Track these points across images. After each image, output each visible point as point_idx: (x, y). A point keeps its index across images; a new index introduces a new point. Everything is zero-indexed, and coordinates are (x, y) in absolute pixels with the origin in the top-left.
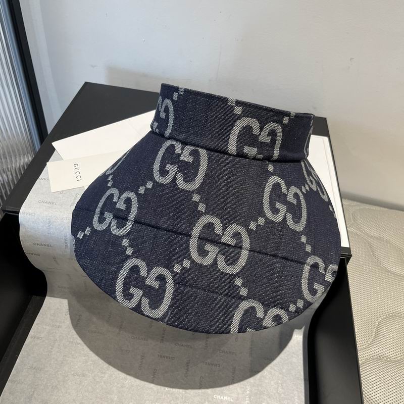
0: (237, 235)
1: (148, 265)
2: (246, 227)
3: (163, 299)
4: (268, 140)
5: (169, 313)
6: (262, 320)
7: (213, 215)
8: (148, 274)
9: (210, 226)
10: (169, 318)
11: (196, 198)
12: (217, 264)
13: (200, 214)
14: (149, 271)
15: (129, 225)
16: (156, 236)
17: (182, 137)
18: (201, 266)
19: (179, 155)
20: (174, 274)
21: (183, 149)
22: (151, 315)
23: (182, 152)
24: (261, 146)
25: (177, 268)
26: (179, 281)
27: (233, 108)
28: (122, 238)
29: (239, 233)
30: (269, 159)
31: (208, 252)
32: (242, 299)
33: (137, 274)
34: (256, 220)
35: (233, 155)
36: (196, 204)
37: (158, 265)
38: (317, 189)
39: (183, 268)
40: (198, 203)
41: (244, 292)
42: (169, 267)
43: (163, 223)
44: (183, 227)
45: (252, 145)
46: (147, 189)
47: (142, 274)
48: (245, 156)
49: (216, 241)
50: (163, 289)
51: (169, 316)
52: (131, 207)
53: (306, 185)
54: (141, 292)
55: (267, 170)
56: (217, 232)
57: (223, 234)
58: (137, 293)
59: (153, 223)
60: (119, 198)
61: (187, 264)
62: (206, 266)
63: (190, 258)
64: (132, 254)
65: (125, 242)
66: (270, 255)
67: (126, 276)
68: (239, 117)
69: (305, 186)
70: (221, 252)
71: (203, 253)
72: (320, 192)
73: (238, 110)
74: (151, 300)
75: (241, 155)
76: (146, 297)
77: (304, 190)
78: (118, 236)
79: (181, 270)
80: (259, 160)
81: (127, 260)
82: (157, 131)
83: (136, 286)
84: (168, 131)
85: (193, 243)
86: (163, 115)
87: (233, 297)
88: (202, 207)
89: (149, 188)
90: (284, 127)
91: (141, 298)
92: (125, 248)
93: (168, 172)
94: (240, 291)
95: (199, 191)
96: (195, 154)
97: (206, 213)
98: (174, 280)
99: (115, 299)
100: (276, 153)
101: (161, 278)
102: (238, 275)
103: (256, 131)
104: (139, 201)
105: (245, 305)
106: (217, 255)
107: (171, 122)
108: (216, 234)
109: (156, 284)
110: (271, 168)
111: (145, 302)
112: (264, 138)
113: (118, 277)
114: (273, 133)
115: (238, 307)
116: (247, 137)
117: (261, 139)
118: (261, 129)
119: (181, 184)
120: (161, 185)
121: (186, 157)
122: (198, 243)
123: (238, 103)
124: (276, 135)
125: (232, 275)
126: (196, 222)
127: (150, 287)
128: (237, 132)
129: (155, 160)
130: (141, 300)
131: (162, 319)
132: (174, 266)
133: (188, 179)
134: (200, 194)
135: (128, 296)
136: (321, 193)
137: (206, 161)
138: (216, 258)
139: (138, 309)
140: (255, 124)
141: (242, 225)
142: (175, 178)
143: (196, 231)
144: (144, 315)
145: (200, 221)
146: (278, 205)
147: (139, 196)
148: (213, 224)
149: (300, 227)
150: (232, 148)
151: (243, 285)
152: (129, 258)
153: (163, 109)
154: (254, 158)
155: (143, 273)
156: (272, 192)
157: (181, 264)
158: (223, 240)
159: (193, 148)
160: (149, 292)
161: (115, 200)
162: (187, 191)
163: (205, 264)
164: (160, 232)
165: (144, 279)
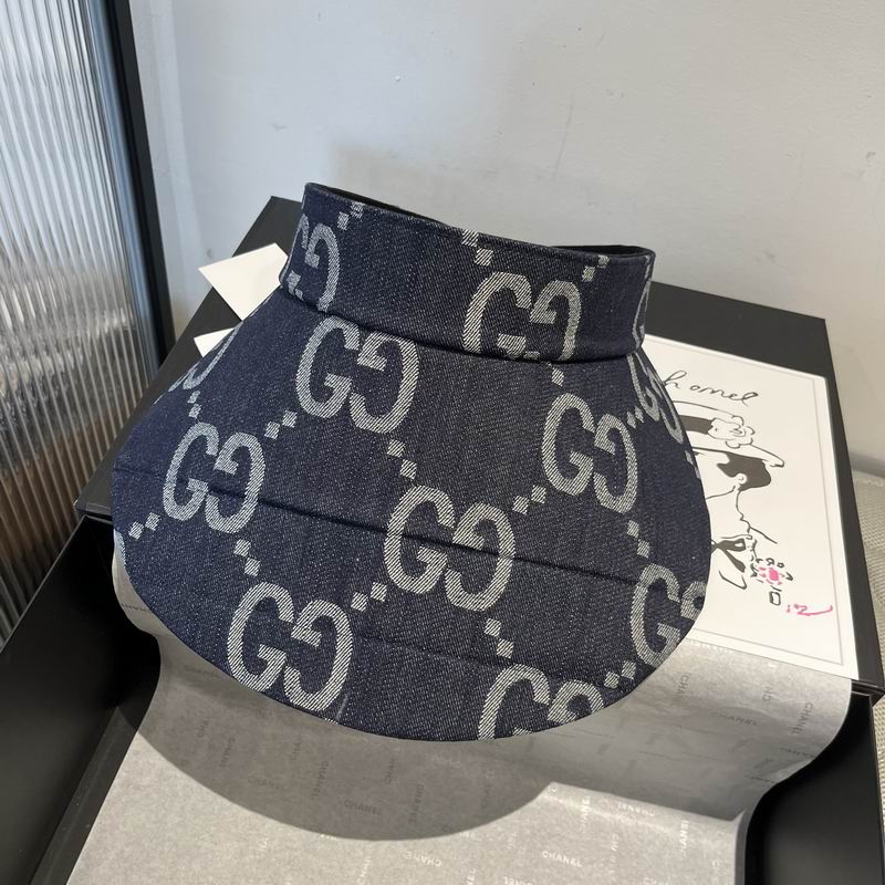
0: (486, 527)
1: (295, 598)
2: (507, 509)
4: (551, 318)
5: (345, 700)
6: (546, 708)
7: (434, 484)
8: (296, 616)
9: (427, 509)
10: (345, 711)
11: (395, 449)
12: (444, 591)
13: (407, 484)
14: (297, 610)
15: (248, 509)
16: (309, 532)
17: (360, 314)
18: (410, 595)
19: (355, 354)
20: (353, 616)
21: (362, 341)
22: (305, 705)
23: (360, 347)
24: (534, 332)
25: (359, 603)
26: (365, 629)
27: (472, 252)
28: (234, 537)
29: (492, 523)
30: (554, 358)
31: (425, 564)
32: (502, 663)
33: (273, 617)
34: (527, 493)
35: (475, 354)
36: (396, 463)
37: (316, 597)
38: (661, 417)
39: (371, 602)
40: (400, 461)
41: (505, 649)
42: (341, 600)
43: (325, 504)
44: (368, 513)
45: (514, 330)
46: (283, 429)
47: (282, 617)
48: (500, 355)
49: (442, 542)
50: (329, 648)
51: (344, 705)
52: (249, 468)
53: (637, 409)
54: (282, 657)
55: (550, 383)
56: (444, 523)
57: (456, 525)
58: (274, 658)
59: (303, 505)
60: (220, 447)
61: (379, 592)
62: (421, 596)
63: (385, 579)
64: (259, 573)
65: (242, 548)
66: (561, 567)
67: (248, 623)
68: (486, 272)
69: (633, 413)
70: (453, 565)
71: (413, 567)
72: (666, 422)
73: (484, 257)
74: (304, 674)
75: (490, 352)
76: (293, 666)
77: (632, 422)
78: (224, 534)
79: (368, 607)
80: (531, 361)
81: (247, 588)
82: (299, 294)
83: (271, 644)
84: (327, 299)
85: (392, 547)
86: (313, 260)
87: (482, 661)
88: (408, 470)
89: (288, 427)
90: (584, 288)
91: (284, 668)
92: (241, 561)
93: (330, 392)
94: (496, 647)
95: (402, 433)
96: (389, 351)
97: (417, 482)
98: (352, 627)
99: (228, 671)
100: (569, 345)
101: (325, 625)
102: (490, 613)
103: (523, 301)
104: (266, 456)
105: (507, 678)
106: (444, 571)
107: (333, 278)
108: (441, 527)
109: (314, 639)
110: (558, 377)
111: (293, 677)
112: (542, 314)
113: (230, 625)
114: (560, 304)
115: (492, 682)
116: (504, 313)
117: (534, 316)
118: (535, 296)
119: (361, 418)
120: (317, 421)
121: (370, 358)
122: (401, 547)
123: (485, 241)
124: (567, 307)
125: (478, 613)
126: (397, 502)
127: (303, 645)
128: (483, 304)
129: (299, 364)
130: (282, 673)
131: (329, 713)
132: (352, 598)
133: (377, 408)
134: (403, 440)
135: (255, 665)
136: (668, 425)
137: (416, 369)
138: (442, 577)
139: (277, 692)
140: (521, 286)
141: (497, 506)
142: (346, 406)
143: (398, 521)
144: (290, 705)
145: (405, 499)
146: (575, 458)
147: (266, 443)
148: (433, 504)
149: (624, 504)
150: (472, 337)
151: (503, 635)
152: (253, 581)
153: (312, 246)
154: (521, 359)
155: (286, 614)
156: (560, 429)
157: (368, 592)
158: (456, 539)
159: (385, 338)
160: (299, 655)
161: (211, 450)
162: (374, 434)
163: (420, 591)
164: (319, 524)
165: (288, 627)
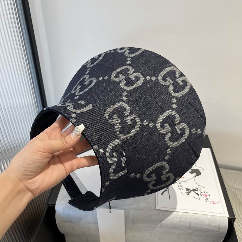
1: (168, 88)
3: (168, 72)
5: (168, 65)
7: (122, 88)
11: (125, 99)
12: (134, 71)
13: (127, 91)
14: (169, 86)
18: (142, 74)
19: (120, 123)
20: (157, 78)
21: (116, 125)
25: (154, 79)
26: (156, 74)
28: (175, 110)
29: (115, 77)
32: (131, 57)
33: (175, 88)
36: (127, 96)
37: (163, 85)
39: (151, 77)
40: (125, 96)
41: (129, 59)
42: (157, 81)
47: (173, 87)
50: (166, 75)
54: (177, 80)
58: (179, 81)
62: (139, 73)
63: (145, 79)
64: (173, 98)
65: (174, 106)
68: (75, 113)
70: (129, 74)
71: (137, 78)
74: (174, 74)
76: (176, 77)
78: (177, 112)
81: (178, 97)
83: (178, 84)
88: (125, 94)
89: (147, 122)
92: (176, 104)
95: (122, 100)
97: (125, 90)
101: (164, 80)
102: (127, 65)
104: (156, 120)
109: (168, 79)
111: (177, 75)
113: (186, 93)
115: (135, 56)
120: (139, 117)
125: (130, 65)
126: (132, 90)
127: (172, 79)
130: (179, 77)
131: (173, 65)
133: (123, 109)
135: (184, 82)
139: (182, 75)
141: (111, 79)
142: (130, 114)
144: (180, 71)
147: (155, 123)
151: (127, 61)
152: (176, 98)
157: (151, 79)
162: (127, 104)
165: (173, 84)
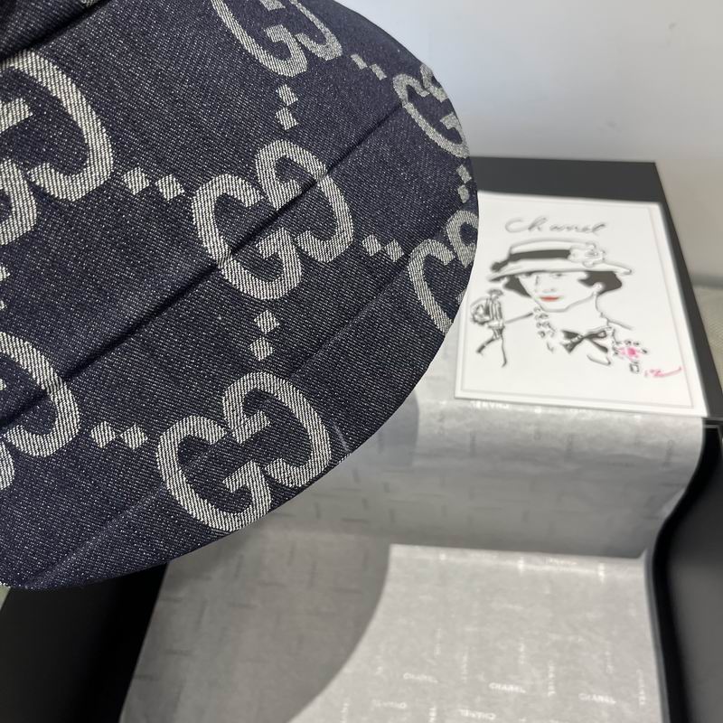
0: (285, 168)
1: (204, 413)
2: (281, 134)
3: (302, 425)
5: (338, 431)
6: (456, 260)
7: (206, 178)
8: (224, 424)
9: (225, 206)
10: (346, 438)
11: (136, 181)
12: (312, 259)
13: (183, 203)
14: (219, 420)
16: (149, 348)
18: (293, 294)
20: (267, 365)
25: (261, 350)
26: (289, 364)
28: (84, 434)
29: (284, 159)
31: (276, 255)
32: (402, 264)
33: (206, 450)
34: (279, 103)
36: (151, 194)
37: (223, 390)
39: (271, 337)
40: (153, 187)
41: (395, 251)
42: (245, 365)
43: (132, 306)
44: (180, 268)
49: (268, 220)
50: (281, 414)
51: (341, 436)
54: (253, 467)
56: (251, 202)
57: (262, 193)
59: (111, 330)
61: (267, 322)
62: (301, 285)
63: (260, 306)
64: (147, 434)
65: (103, 435)
66: (359, 143)
67: (190, 481)
70: (295, 231)
71: (267, 269)
74: (284, 456)
78: (69, 445)
79: (273, 344)
81: (153, 458)
83: (230, 470)
85: (234, 272)
87: (390, 281)
88: (170, 188)
91: (264, 472)
92: (117, 445)
94: (388, 257)
95: (125, 159)
97: (190, 190)
98: (279, 375)
99: (221, 535)
101: (255, 401)
102: (358, 236)
105: (415, 270)
106: (294, 243)
108: (254, 208)
109: (260, 421)
115: (411, 285)
120: (26, 241)
122: (242, 264)
125: (352, 246)
126: (194, 229)
127: (257, 438)
130: (268, 477)
131: (338, 455)
132: (251, 354)
133: (72, 158)
134: (133, 165)
135: (242, 499)
138: (299, 250)
139: (281, 494)
141: (272, 140)
142: (38, 192)
143: (214, 244)
144: (303, 488)
145: (198, 219)
148: (225, 196)
151: (384, 242)
152: (150, 447)
155: (212, 433)
157: (259, 334)
158: (277, 205)
160: (261, 448)
162: (100, 189)
163: (296, 282)
164: (149, 330)
165: (228, 442)
